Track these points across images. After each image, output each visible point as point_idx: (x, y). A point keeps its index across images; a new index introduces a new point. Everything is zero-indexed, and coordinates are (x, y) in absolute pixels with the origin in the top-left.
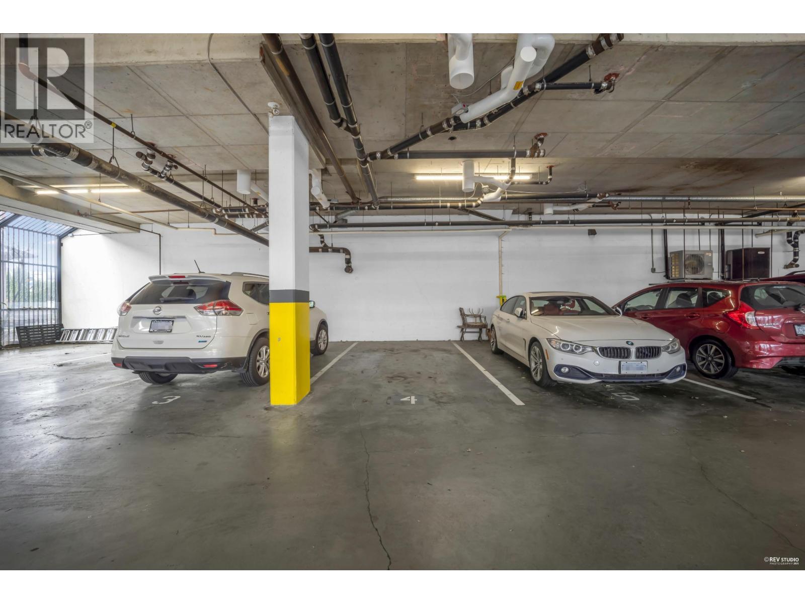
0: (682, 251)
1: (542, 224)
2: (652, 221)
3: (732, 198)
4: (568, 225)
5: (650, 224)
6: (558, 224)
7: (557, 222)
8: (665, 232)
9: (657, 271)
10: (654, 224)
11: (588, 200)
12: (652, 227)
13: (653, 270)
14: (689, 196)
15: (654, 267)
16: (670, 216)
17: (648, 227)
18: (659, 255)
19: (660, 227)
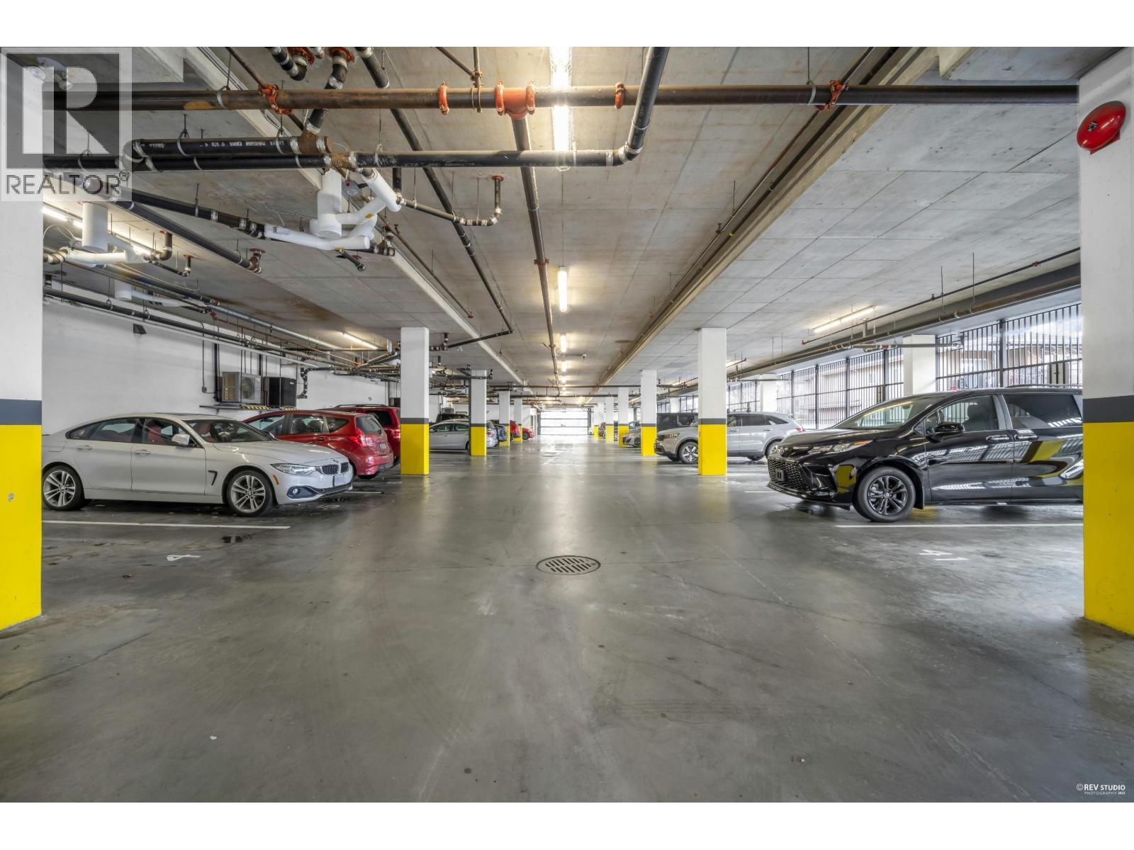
0: (238, 373)
1: (113, 310)
2: (204, 332)
3: (288, 331)
4: (130, 316)
5: (201, 334)
6: (134, 316)
7: (133, 314)
8: (216, 347)
9: (208, 391)
10: (206, 335)
11: (184, 298)
12: (202, 338)
13: (204, 390)
14: (272, 324)
15: (205, 386)
16: (223, 331)
17: (197, 336)
18: (209, 373)
19: (210, 340)
